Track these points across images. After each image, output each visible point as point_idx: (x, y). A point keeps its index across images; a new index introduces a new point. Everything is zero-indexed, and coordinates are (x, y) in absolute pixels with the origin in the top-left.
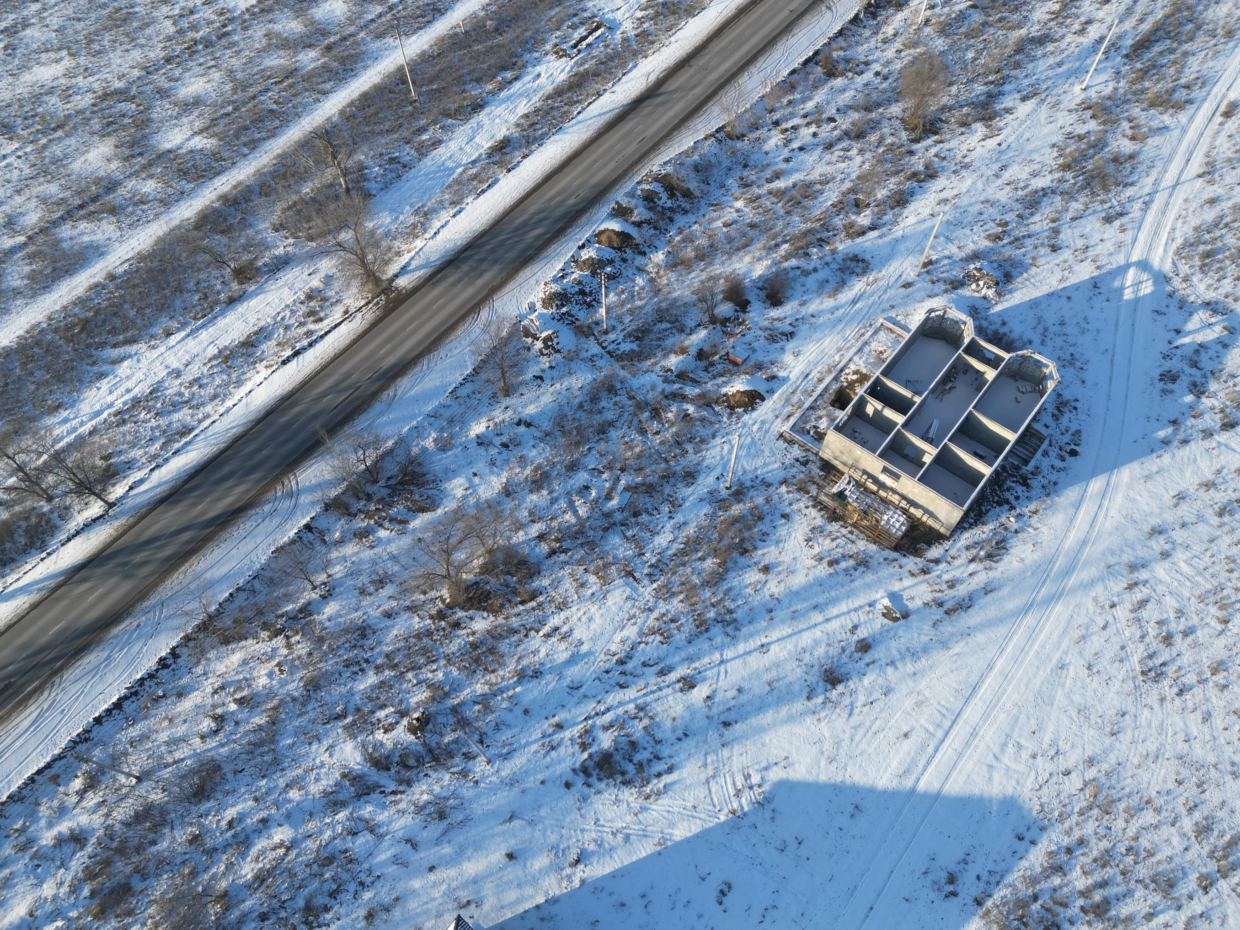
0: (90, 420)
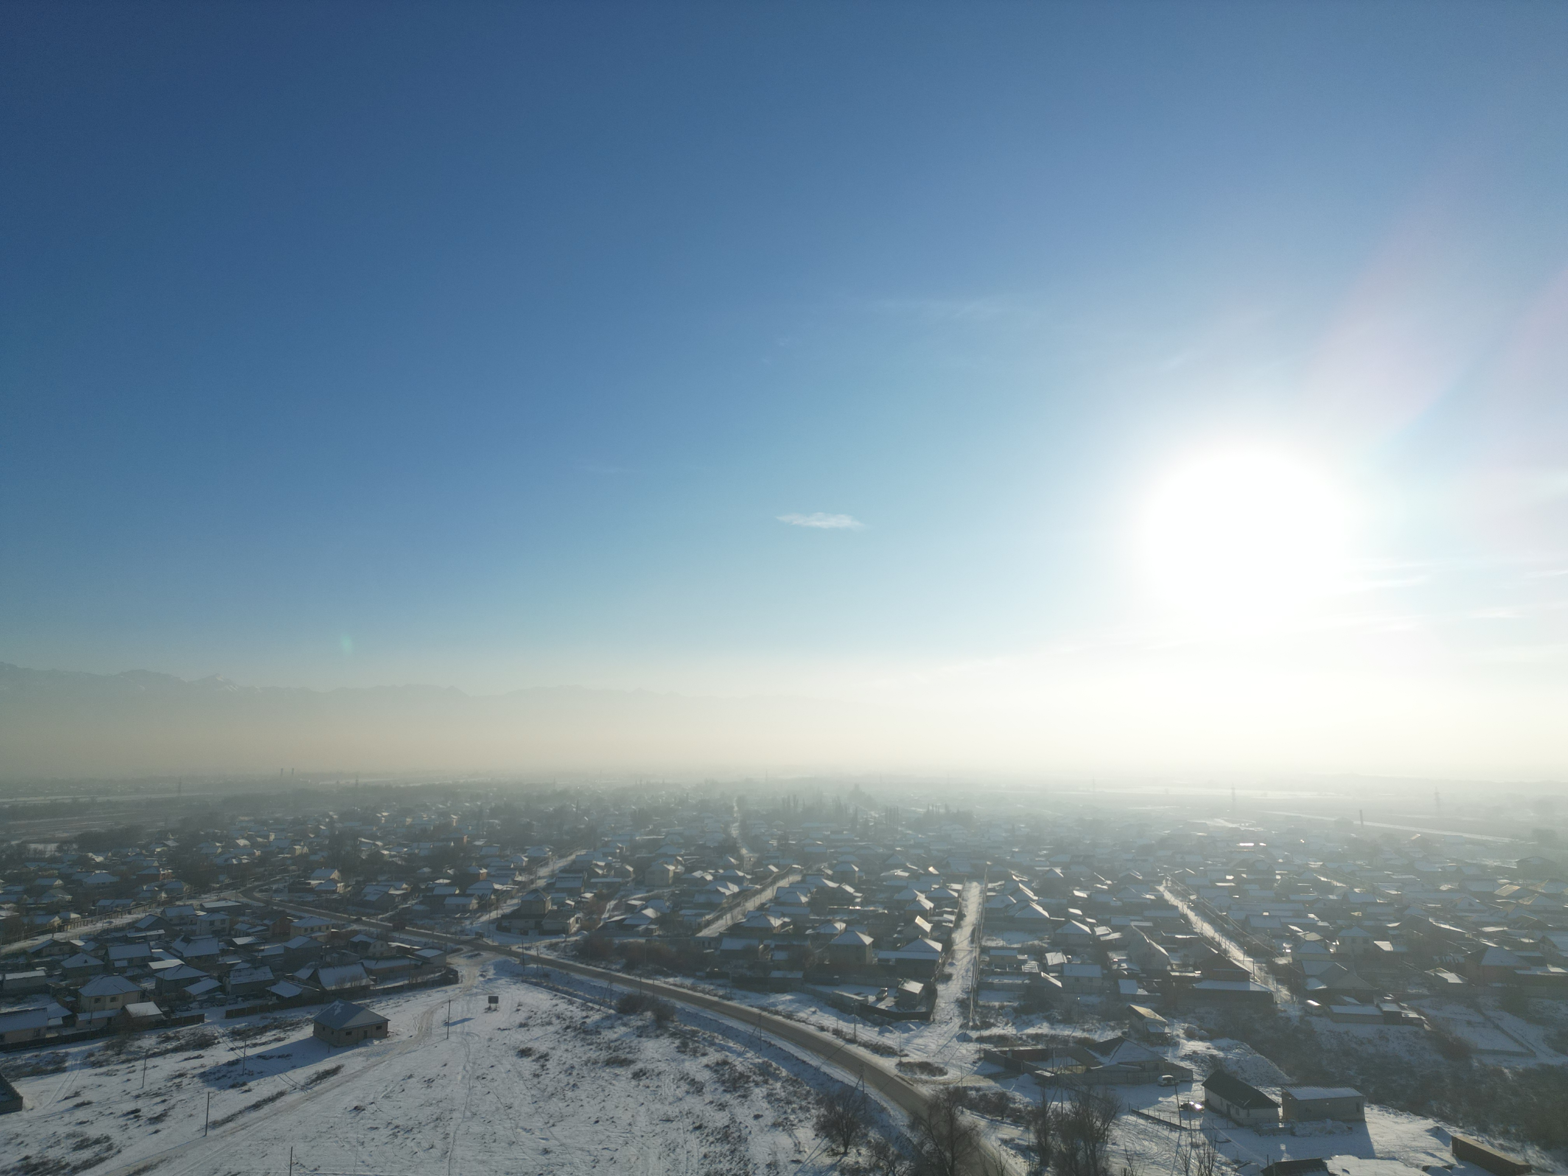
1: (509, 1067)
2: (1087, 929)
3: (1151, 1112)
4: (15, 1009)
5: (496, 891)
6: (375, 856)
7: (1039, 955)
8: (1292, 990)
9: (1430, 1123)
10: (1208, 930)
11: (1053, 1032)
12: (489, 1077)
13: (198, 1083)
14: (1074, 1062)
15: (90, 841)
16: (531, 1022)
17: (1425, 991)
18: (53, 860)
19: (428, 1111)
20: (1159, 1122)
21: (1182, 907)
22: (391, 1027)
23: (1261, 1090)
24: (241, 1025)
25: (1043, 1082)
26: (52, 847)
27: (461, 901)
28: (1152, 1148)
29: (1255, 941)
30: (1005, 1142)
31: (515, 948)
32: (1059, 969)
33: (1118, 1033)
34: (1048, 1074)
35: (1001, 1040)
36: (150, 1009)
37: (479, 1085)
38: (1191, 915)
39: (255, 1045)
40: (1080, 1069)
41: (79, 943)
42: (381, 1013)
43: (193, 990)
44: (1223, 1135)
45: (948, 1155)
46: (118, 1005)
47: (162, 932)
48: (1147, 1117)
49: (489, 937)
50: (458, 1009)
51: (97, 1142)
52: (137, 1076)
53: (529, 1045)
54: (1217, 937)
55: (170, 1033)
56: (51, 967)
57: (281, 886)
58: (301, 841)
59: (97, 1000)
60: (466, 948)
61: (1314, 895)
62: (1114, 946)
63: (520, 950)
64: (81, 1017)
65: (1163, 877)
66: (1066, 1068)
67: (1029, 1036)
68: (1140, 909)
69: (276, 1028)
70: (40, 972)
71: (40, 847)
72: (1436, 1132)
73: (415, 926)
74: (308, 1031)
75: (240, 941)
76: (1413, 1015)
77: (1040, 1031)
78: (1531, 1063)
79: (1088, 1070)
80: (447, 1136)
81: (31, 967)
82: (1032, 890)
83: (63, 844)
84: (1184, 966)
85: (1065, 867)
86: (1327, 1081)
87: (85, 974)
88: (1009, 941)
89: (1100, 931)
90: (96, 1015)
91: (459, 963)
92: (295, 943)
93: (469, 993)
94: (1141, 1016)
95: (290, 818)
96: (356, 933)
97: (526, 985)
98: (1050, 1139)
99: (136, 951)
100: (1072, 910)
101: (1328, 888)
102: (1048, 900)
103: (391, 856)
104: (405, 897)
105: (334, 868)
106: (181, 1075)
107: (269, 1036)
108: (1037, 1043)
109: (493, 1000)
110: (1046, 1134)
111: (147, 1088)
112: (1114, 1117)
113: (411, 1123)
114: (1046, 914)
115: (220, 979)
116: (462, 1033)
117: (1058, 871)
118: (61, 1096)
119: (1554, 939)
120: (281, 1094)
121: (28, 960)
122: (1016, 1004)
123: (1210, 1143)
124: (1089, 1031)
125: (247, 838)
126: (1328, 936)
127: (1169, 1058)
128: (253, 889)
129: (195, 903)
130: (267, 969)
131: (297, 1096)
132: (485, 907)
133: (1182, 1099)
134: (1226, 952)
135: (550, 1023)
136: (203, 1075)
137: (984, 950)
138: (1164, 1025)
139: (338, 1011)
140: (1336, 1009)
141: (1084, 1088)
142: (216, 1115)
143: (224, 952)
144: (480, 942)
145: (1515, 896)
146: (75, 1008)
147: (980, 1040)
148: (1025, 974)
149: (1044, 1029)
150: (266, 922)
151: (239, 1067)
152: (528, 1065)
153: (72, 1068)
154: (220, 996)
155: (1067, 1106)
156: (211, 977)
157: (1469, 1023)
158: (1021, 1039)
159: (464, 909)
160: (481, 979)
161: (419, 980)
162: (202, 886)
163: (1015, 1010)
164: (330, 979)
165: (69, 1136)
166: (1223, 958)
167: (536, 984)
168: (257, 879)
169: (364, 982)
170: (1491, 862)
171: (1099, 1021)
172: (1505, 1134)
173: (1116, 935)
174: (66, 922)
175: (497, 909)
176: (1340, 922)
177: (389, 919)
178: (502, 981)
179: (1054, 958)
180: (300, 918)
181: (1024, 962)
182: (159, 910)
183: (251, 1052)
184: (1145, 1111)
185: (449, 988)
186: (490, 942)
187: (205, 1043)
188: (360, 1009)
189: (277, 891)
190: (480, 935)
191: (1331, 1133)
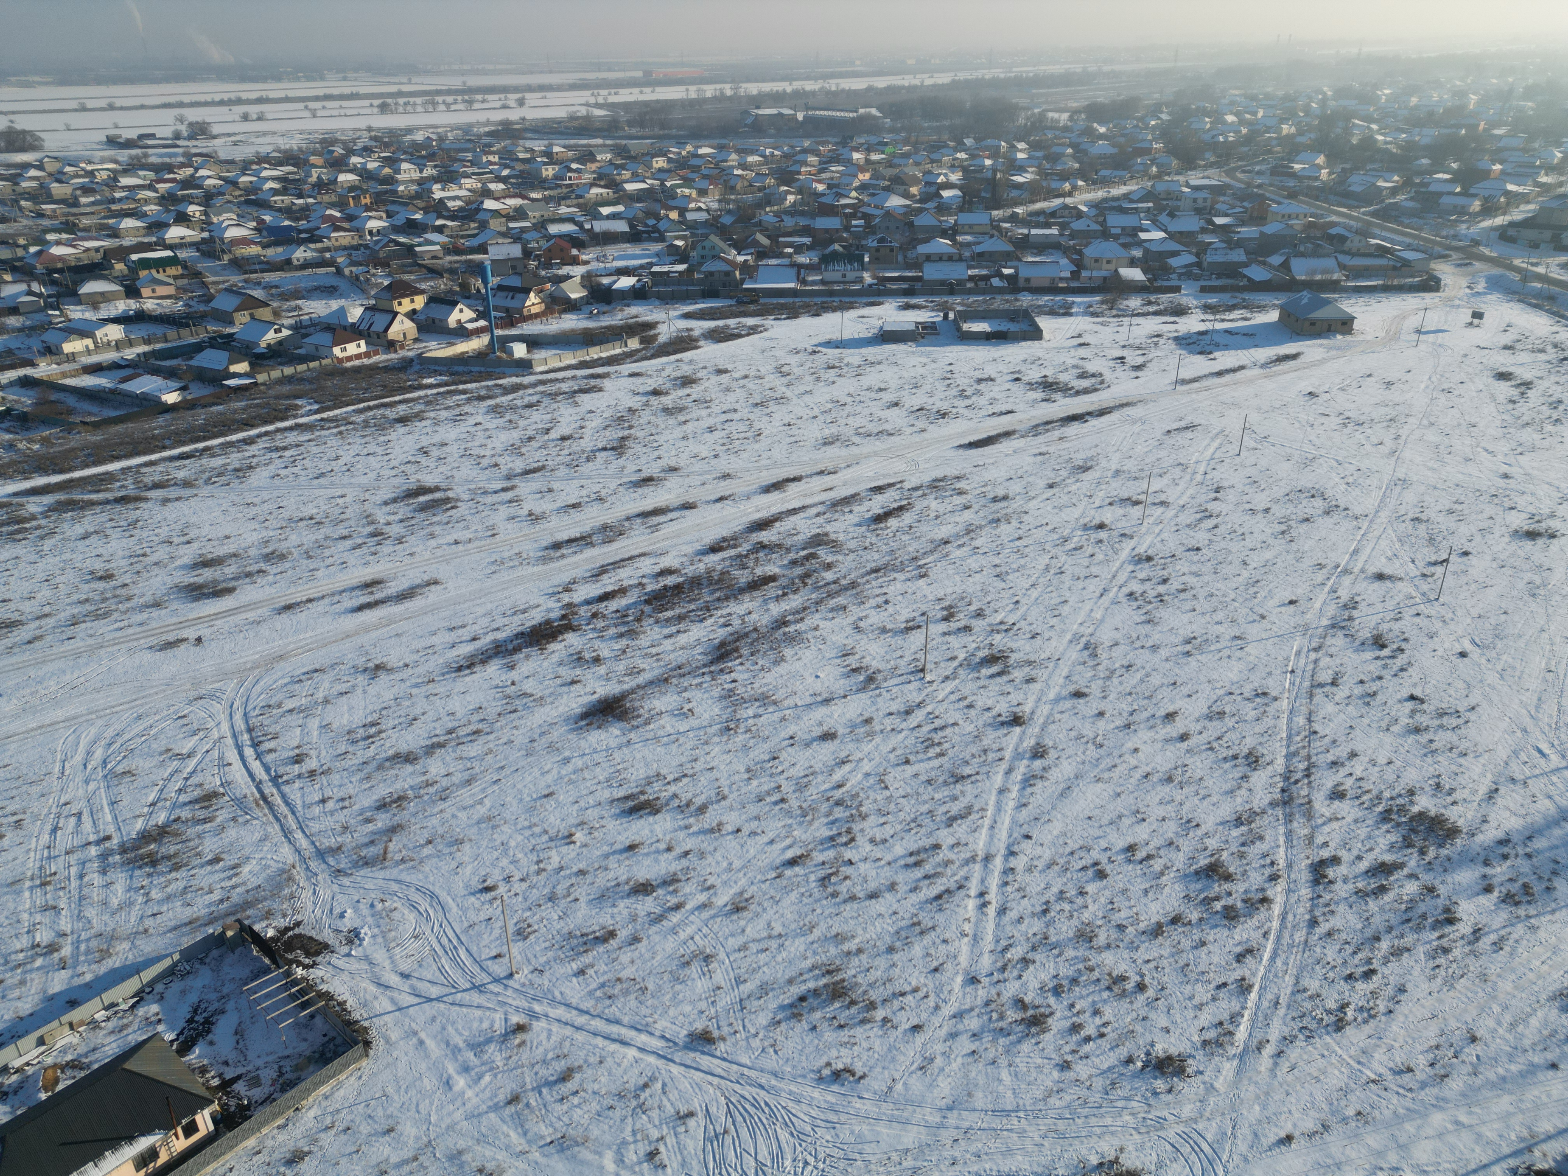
1: (1481, 387)
4: (1037, 259)
5: (1507, 193)
6: (1368, 142)
12: (1456, 393)
13: (1172, 345)
15: (1095, 112)
16: (1519, 346)
18: (1066, 129)
19: (1383, 411)
22: (1356, 325)
24: (1213, 300)
26: (1065, 116)
27: (1461, 201)
31: (1517, 262)
36: (1136, 274)
37: (1443, 398)
39: (1223, 320)
41: (1084, 209)
42: (1349, 310)
43: (1174, 262)
46: (1112, 267)
47: (1150, 205)
49: (1486, 246)
50: (1433, 320)
51: (1093, 375)
52: (1124, 329)
53: (1511, 370)
55: (1153, 298)
56: (1063, 226)
57: (1263, 167)
58: (1288, 119)
59: (1096, 261)
60: (1455, 255)
63: (1524, 265)
64: (1084, 274)
69: (1244, 307)
70: (1054, 231)
71: (1056, 115)
73: (1400, 224)
74: (1273, 316)
75: (1219, 221)
80: (1398, 437)
81: (1048, 225)
83: (1075, 112)
87: (1087, 236)
90: (1095, 274)
91: (1445, 271)
92: (1271, 228)
93: (1449, 303)
95: (1280, 93)
96: (1333, 224)
97: (1522, 306)
99: (1128, 221)
103: (1386, 143)
104: (1394, 191)
105: (1320, 152)
106: (1158, 336)
107: (1236, 314)
109: (1478, 315)
111: (1131, 341)
113: (1362, 418)
115: (1197, 255)
116: (1434, 343)
118: (1069, 335)
120: (1242, 368)
121: (1046, 218)
125: (1236, 114)
128: (1235, 169)
129: (1181, 179)
130: (1241, 251)
131: (1257, 371)
132: (1489, 210)
135: (1542, 351)
136: (1176, 339)
139: (1305, 301)
142: (1185, 374)
143: (1203, 230)
144: (1475, 250)
146: (1079, 265)
150: (1245, 204)
151: (1207, 338)
152: (1504, 389)
153: (1077, 314)
154: (1196, 271)
156: (1190, 252)
159: (1462, 211)
160: (1468, 291)
161: (1396, 282)
162: (1189, 162)
164: (1301, 269)
165: (1074, 367)
167: (1535, 306)
168: (1241, 159)
169: (1335, 277)
174: (1075, 188)
175: (1504, 214)
177: (1374, 214)
178: (1494, 297)
180: (1279, 203)
182: (1150, 184)
183: (1219, 326)
185: (1427, 295)
186: (1486, 251)
187: (1180, 311)
188: (1327, 302)
189: (1259, 173)
190: (1477, 243)
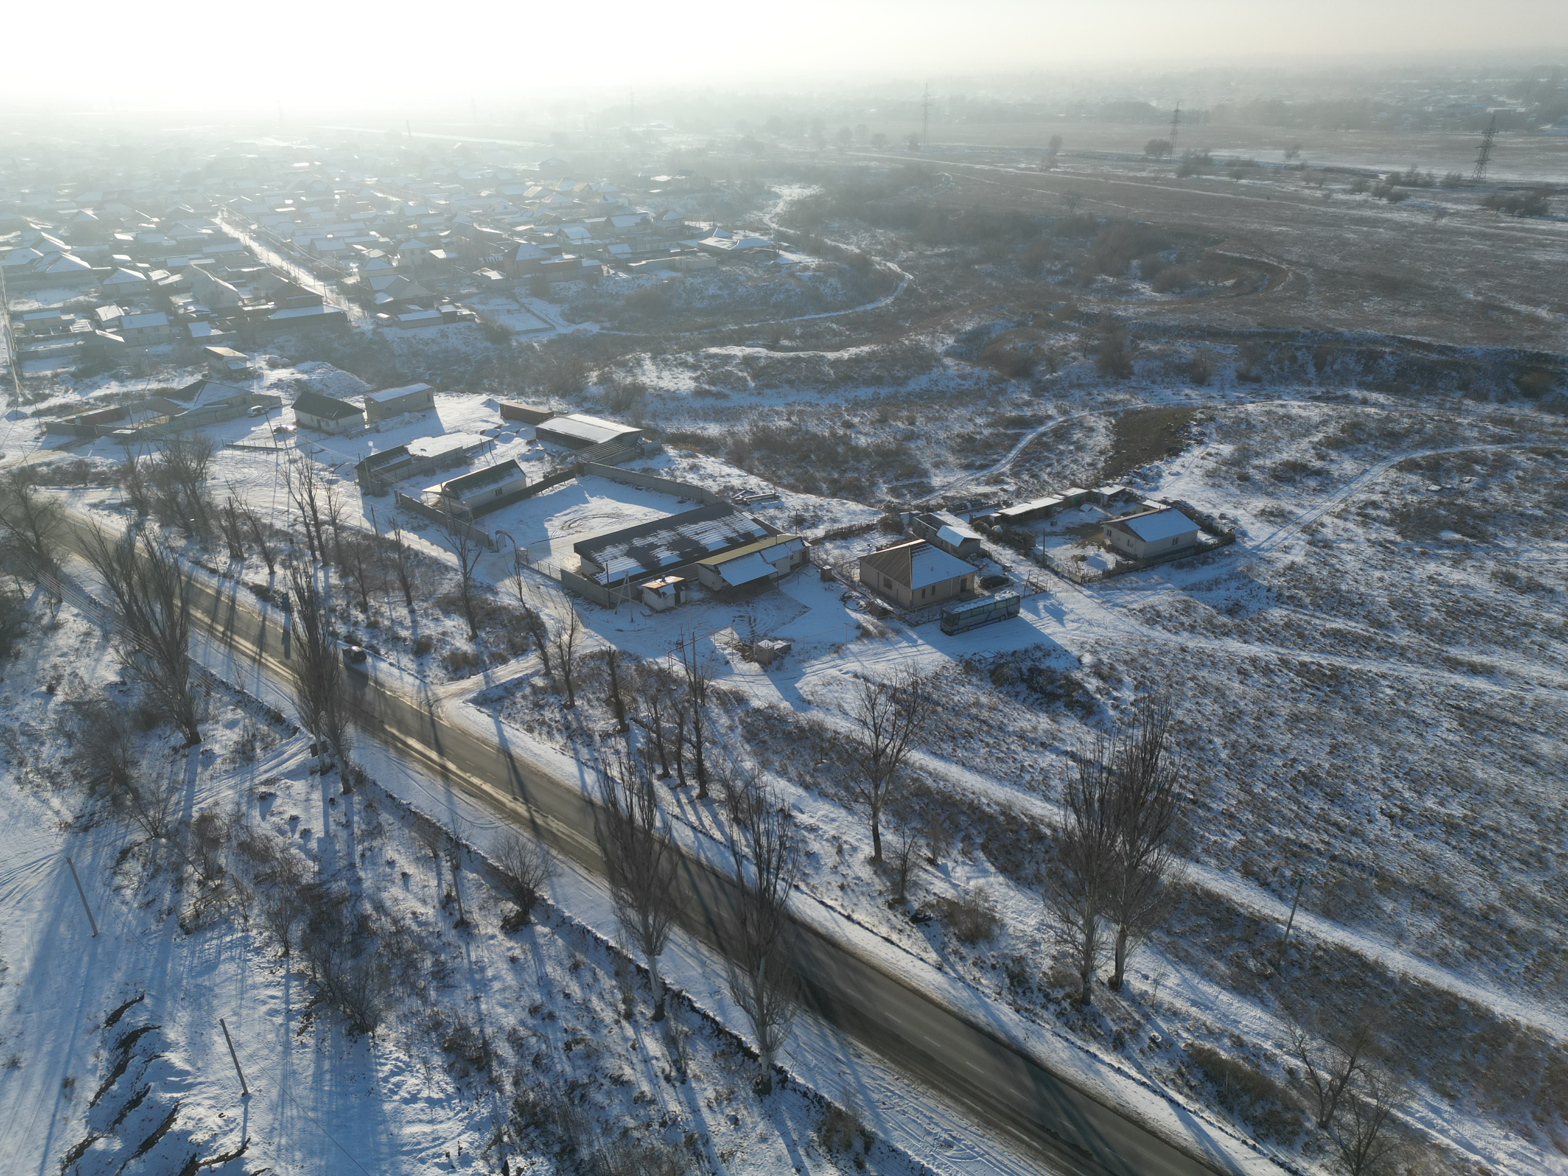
0: (1455, 1140)
2: (140, 275)
3: (246, 442)
7: (88, 311)
8: (364, 306)
9: (484, 397)
10: (274, 260)
11: (124, 390)
14: (156, 414)
17: (475, 290)
20: (255, 449)
21: (245, 239)
23: (346, 400)
25: (124, 440)
28: (253, 473)
29: (323, 264)
30: (94, 506)
32: (117, 324)
33: (198, 377)
34: (129, 432)
35: (64, 409)
38: (255, 246)
40: (164, 419)
44: (318, 446)
45: (30, 534)
48: (243, 448)
54: (286, 265)
61: (373, 212)
62: (175, 289)
65: (217, 209)
66: (148, 422)
67: (96, 399)
68: (197, 246)
72: (489, 404)
76: (466, 312)
77: (108, 392)
78: (552, 335)
79: (173, 419)
82: (61, 238)
84: (256, 299)
85: (98, 207)
86: (402, 380)
88: (45, 301)
89: (156, 275)
94: (220, 357)
98: (144, 491)
100: (117, 257)
101: (385, 204)
102: (85, 249)
108: (109, 404)
110: (139, 488)
112: (209, 455)
114: (86, 265)
117: (90, 212)
119: (566, 231)
122: (72, 369)
123: (307, 456)
124: (166, 380)
126: (390, 250)
127: (256, 390)
133: (274, 424)
134: (295, 279)
137: (15, 317)
138: (245, 360)
140: (404, 317)
141: (172, 437)
145: (539, 196)
147: (38, 414)
148: (75, 335)
149: (114, 388)
155: (157, 457)
157: (509, 311)
158: (88, 403)
163: (73, 375)
166: (294, 287)
170: (520, 167)
171: (174, 369)
172: (536, 393)
173: (176, 278)
176: (398, 236)
179: (108, 313)
181: (72, 322)
184: (240, 443)
191: (409, 423)
